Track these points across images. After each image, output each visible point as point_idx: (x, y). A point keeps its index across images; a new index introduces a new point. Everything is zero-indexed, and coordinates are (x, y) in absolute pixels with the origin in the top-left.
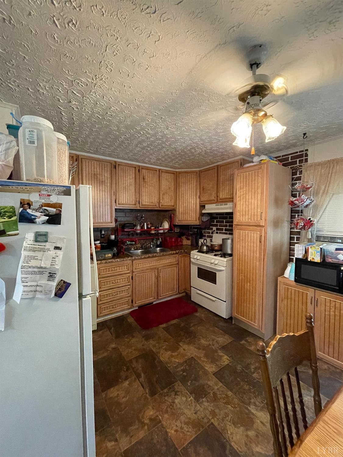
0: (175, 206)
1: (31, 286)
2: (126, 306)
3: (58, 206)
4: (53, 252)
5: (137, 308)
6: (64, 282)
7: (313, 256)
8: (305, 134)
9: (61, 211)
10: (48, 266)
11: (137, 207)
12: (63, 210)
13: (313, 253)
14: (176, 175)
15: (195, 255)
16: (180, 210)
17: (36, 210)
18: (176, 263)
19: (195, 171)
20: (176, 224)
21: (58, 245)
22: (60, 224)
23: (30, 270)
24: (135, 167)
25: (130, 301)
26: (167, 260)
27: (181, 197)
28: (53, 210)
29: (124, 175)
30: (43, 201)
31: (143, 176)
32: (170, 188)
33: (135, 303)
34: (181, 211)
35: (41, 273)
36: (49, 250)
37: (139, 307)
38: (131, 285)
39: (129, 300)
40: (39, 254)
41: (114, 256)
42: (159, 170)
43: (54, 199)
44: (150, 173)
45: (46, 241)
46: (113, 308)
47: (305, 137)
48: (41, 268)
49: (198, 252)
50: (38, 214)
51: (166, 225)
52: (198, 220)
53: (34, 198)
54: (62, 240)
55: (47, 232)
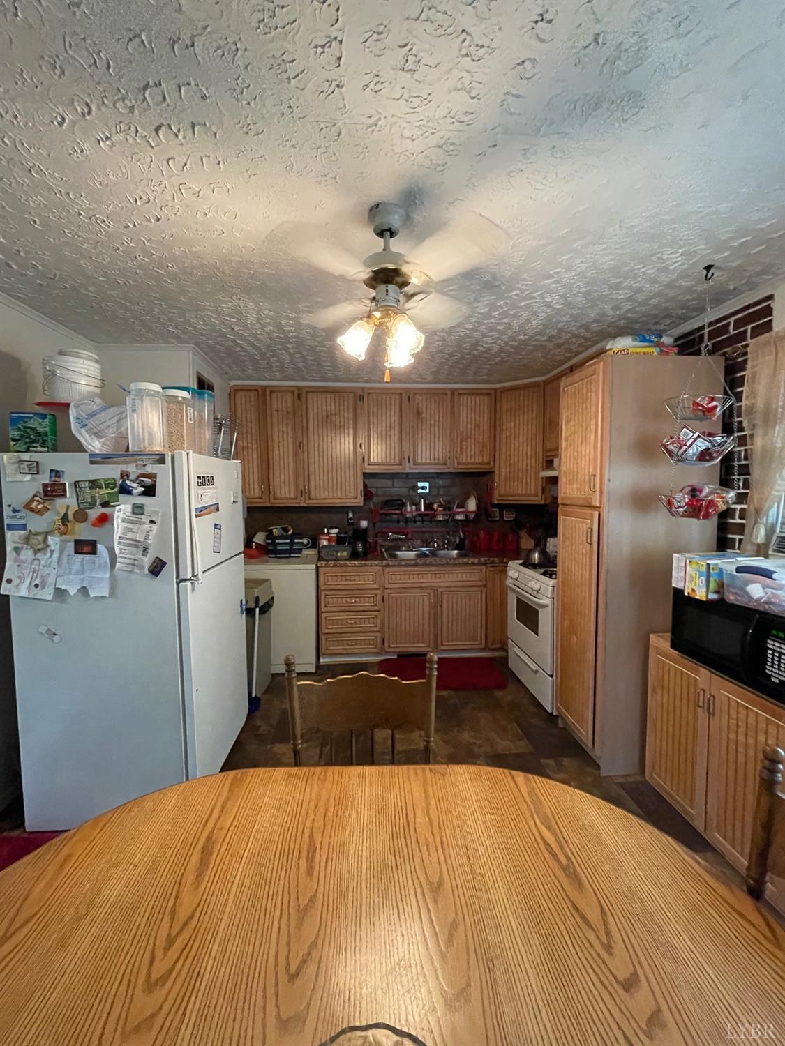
0: (492, 463)
1: (130, 559)
2: (370, 648)
3: (153, 476)
4: (148, 526)
5: (396, 657)
6: (160, 560)
7: (694, 583)
8: (708, 268)
9: (155, 482)
10: (142, 540)
11: (404, 469)
12: (158, 480)
13: (694, 575)
14: (495, 397)
15: (515, 570)
16: (502, 472)
17: (134, 481)
18: (481, 583)
19: (536, 382)
20: (496, 502)
21: (154, 519)
22: (154, 495)
23: (128, 542)
24: (401, 394)
25: (379, 640)
26: (459, 575)
27: (504, 444)
28: (148, 481)
29: (379, 412)
30: (139, 471)
31: (418, 408)
32: (479, 426)
33: (389, 647)
34: (503, 474)
35: (137, 546)
36: (144, 523)
37: (401, 656)
38: (382, 611)
39: (377, 637)
40: (135, 527)
41: (354, 555)
42: (453, 391)
43: (150, 469)
44: (433, 401)
45: (142, 514)
46: (348, 645)
47: (709, 275)
48: (136, 541)
49: (522, 565)
50: (135, 485)
51: (472, 505)
52: (540, 493)
53: (132, 469)
54: (156, 513)
55: (143, 505)
